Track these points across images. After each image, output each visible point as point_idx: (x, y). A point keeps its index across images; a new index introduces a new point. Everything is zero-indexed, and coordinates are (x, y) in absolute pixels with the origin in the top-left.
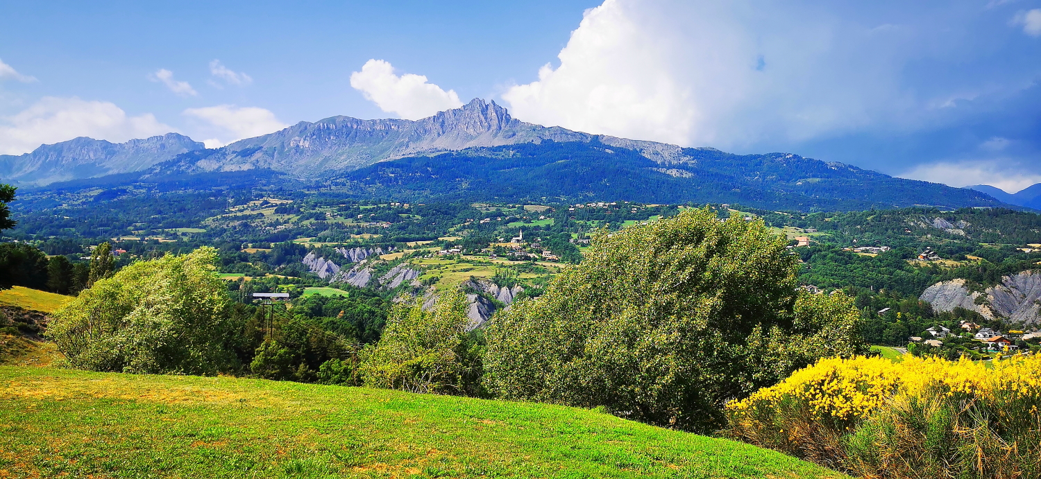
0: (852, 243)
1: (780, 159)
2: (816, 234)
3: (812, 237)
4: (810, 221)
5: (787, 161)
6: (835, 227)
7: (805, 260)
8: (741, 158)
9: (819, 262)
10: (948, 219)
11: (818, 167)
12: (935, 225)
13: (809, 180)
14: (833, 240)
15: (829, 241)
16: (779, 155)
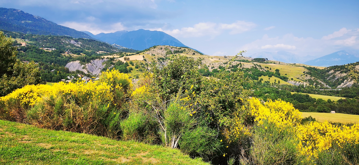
0: (42, 46)
1: (15, 11)
3: (27, 43)
4: (27, 37)
6: (36, 40)
7: (24, 51)
9: (30, 52)
10: (76, 41)
12: (71, 42)
13: (27, 21)
15: (34, 45)
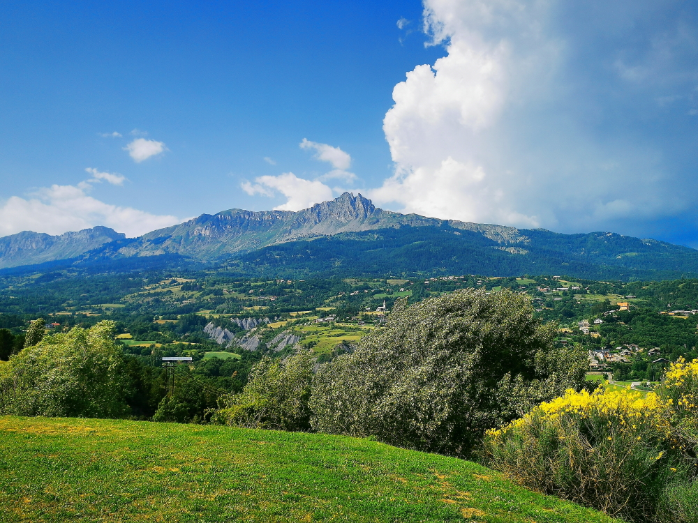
0: (667, 308)
1: (601, 237)
2: (635, 300)
3: (632, 302)
4: (630, 288)
5: (608, 239)
6: (651, 294)
7: (626, 323)
8: (568, 237)
9: (639, 323)
11: (634, 243)
13: (628, 254)
14: (650, 305)
15: (646, 305)
16: (600, 234)
